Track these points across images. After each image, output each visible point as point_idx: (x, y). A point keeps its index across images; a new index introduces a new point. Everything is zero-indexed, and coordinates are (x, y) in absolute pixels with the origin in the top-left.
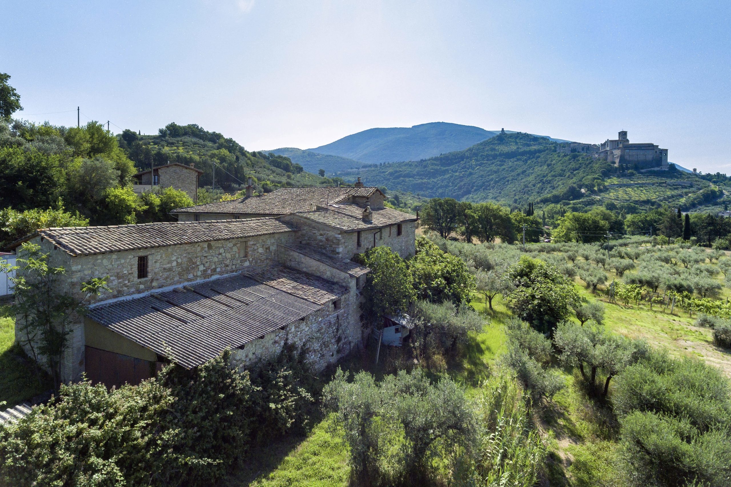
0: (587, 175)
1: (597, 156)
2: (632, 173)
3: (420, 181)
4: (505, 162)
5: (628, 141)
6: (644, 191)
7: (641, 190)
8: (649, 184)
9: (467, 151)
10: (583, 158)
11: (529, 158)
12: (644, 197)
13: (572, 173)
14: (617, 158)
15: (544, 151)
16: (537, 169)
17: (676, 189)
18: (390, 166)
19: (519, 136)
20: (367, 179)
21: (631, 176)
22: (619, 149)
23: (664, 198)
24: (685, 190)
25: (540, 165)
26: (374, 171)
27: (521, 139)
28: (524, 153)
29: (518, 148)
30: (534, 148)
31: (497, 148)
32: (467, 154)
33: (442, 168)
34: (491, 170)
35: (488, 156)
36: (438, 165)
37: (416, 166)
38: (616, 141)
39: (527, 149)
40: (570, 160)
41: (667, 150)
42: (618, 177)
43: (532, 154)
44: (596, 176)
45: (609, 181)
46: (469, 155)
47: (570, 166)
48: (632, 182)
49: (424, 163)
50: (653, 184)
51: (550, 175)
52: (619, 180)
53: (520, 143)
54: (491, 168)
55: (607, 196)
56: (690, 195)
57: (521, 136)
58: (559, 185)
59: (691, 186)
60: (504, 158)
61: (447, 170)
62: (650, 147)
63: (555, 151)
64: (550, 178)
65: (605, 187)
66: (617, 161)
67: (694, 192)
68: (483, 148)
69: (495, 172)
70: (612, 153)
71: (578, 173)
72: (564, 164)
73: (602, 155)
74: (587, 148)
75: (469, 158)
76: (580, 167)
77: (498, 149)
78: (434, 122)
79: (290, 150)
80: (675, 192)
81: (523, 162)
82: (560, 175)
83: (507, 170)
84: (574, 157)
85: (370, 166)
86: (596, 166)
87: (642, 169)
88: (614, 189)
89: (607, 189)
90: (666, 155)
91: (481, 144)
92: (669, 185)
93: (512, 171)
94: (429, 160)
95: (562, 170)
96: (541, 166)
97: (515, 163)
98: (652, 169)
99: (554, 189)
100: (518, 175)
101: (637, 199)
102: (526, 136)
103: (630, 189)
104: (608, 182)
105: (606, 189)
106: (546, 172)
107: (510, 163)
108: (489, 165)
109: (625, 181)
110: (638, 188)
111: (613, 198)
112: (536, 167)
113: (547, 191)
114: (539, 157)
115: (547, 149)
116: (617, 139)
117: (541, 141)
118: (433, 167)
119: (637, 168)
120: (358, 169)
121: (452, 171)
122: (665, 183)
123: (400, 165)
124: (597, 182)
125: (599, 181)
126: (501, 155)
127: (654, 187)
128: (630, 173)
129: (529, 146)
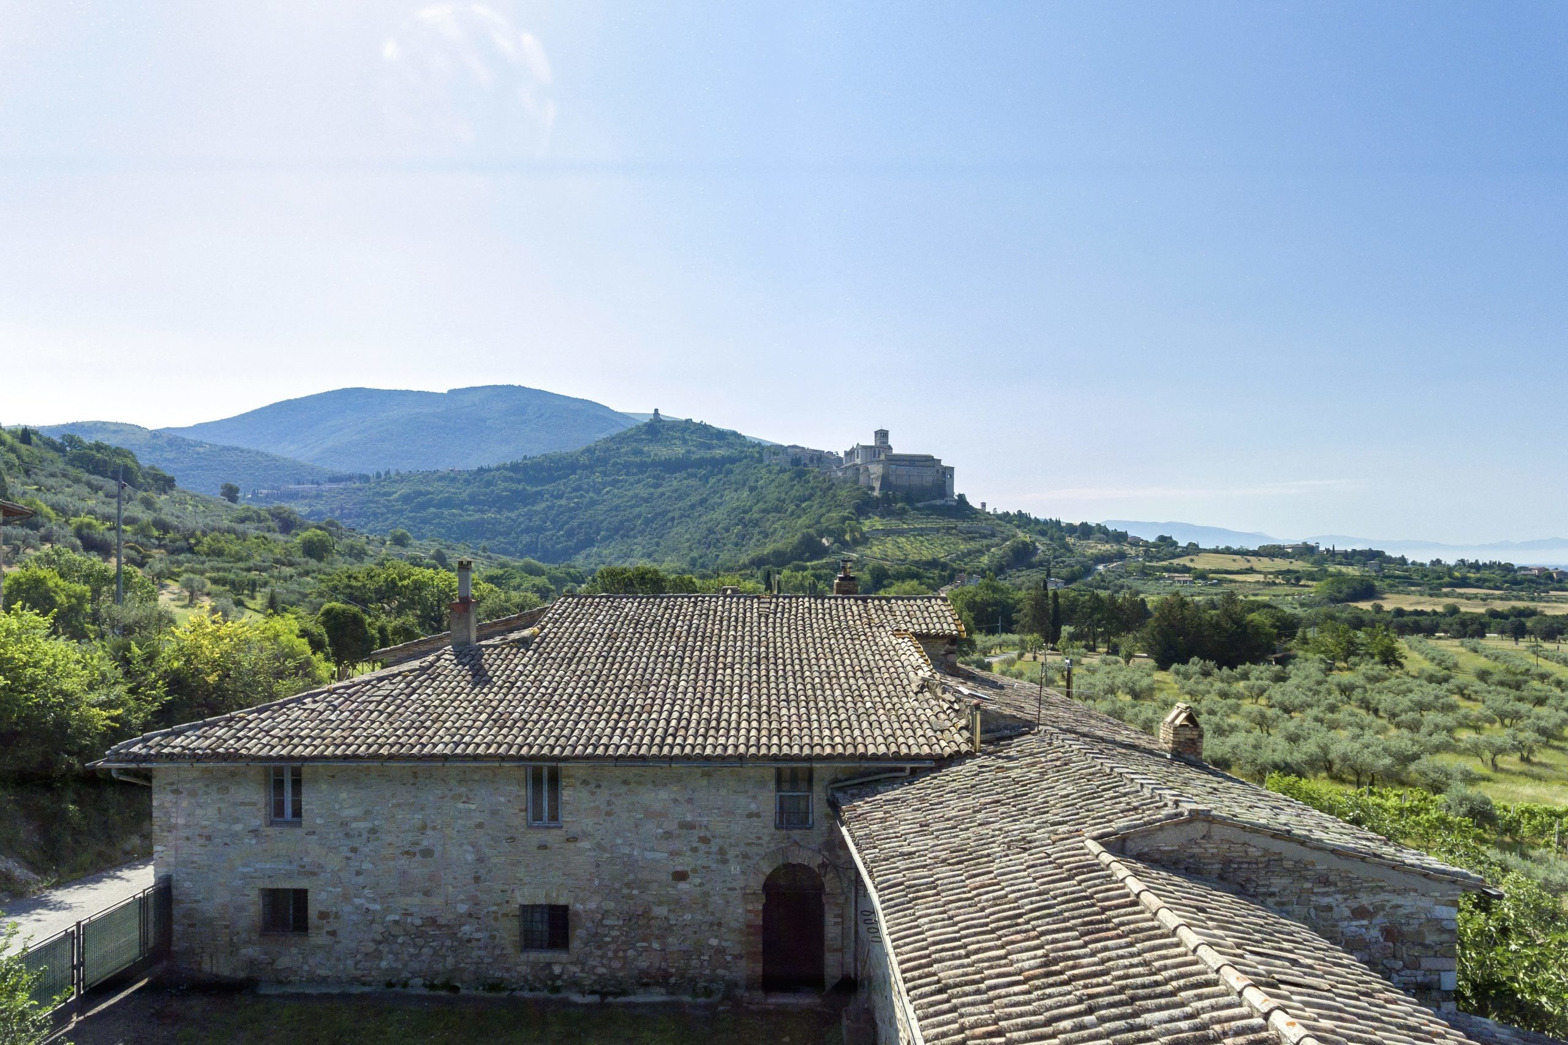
0: (829, 511)
1: (840, 474)
2: (904, 509)
3: (477, 516)
4: (664, 479)
5: (890, 448)
6: (926, 543)
7: (922, 542)
8: (931, 529)
9: (583, 453)
10: (815, 477)
11: (712, 474)
12: (927, 555)
13: (798, 506)
14: (877, 478)
15: (740, 460)
16: (728, 495)
17: (973, 539)
18: (403, 479)
19: (687, 427)
20: (342, 508)
21: (901, 514)
22: (879, 462)
23: (958, 556)
24: (985, 542)
25: (734, 486)
26: (360, 490)
27: (692, 433)
28: (701, 463)
29: (688, 452)
30: (719, 453)
31: (646, 449)
32: (584, 460)
33: (529, 488)
34: (636, 496)
35: (627, 465)
36: (519, 482)
37: (467, 482)
38: (871, 447)
39: (708, 455)
40: (792, 479)
41: (953, 468)
42: (882, 516)
43: (717, 464)
44: (846, 514)
45: (867, 522)
46: (587, 462)
47: (793, 493)
48: (905, 526)
49: (487, 477)
50: (938, 530)
51: (755, 508)
52: (885, 521)
53: (692, 440)
54: (637, 491)
55: (868, 552)
56: (993, 550)
57: (692, 428)
58: (775, 530)
59: (993, 535)
60: (661, 471)
61: (540, 494)
62: (929, 461)
63: (760, 461)
64: (756, 516)
65: (862, 534)
66: (877, 485)
67: (997, 545)
68: (618, 449)
69: (646, 500)
70: (867, 470)
71: (811, 507)
72: (783, 489)
73: (850, 473)
74: (820, 458)
75: (590, 468)
76: (812, 495)
77: (649, 452)
78: (499, 384)
79: (112, 428)
80: (974, 545)
81: (700, 480)
82: (777, 510)
83: (670, 498)
84: (800, 475)
85: (350, 478)
86: (843, 494)
87: (919, 501)
88: (877, 539)
89: (868, 539)
90: (952, 476)
91: (612, 439)
92: (961, 532)
93: (680, 498)
94: (498, 469)
95: (778, 499)
96: (736, 491)
97: (686, 482)
98: (934, 502)
99: (766, 536)
100: (693, 507)
101: (917, 558)
102: (704, 429)
103: (904, 540)
104: (866, 525)
105: (864, 540)
106: (749, 504)
107: (674, 482)
108: (632, 484)
109: (894, 523)
110: (914, 536)
111: (879, 556)
112: (727, 492)
113: (754, 540)
114: (731, 472)
115: (746, 457)
116: (873, 444)
117: (731, 439)
118: (506, 484)
119: (909, 499)
120: (318, 484)
121: (552, 496)
122: (955, 528)
123: (427, 477)
124: (849, 525)
125: (853, 523)
126: (655, 464)
127: (940, 535)
128: (900, 508)
129: (709, 449)
